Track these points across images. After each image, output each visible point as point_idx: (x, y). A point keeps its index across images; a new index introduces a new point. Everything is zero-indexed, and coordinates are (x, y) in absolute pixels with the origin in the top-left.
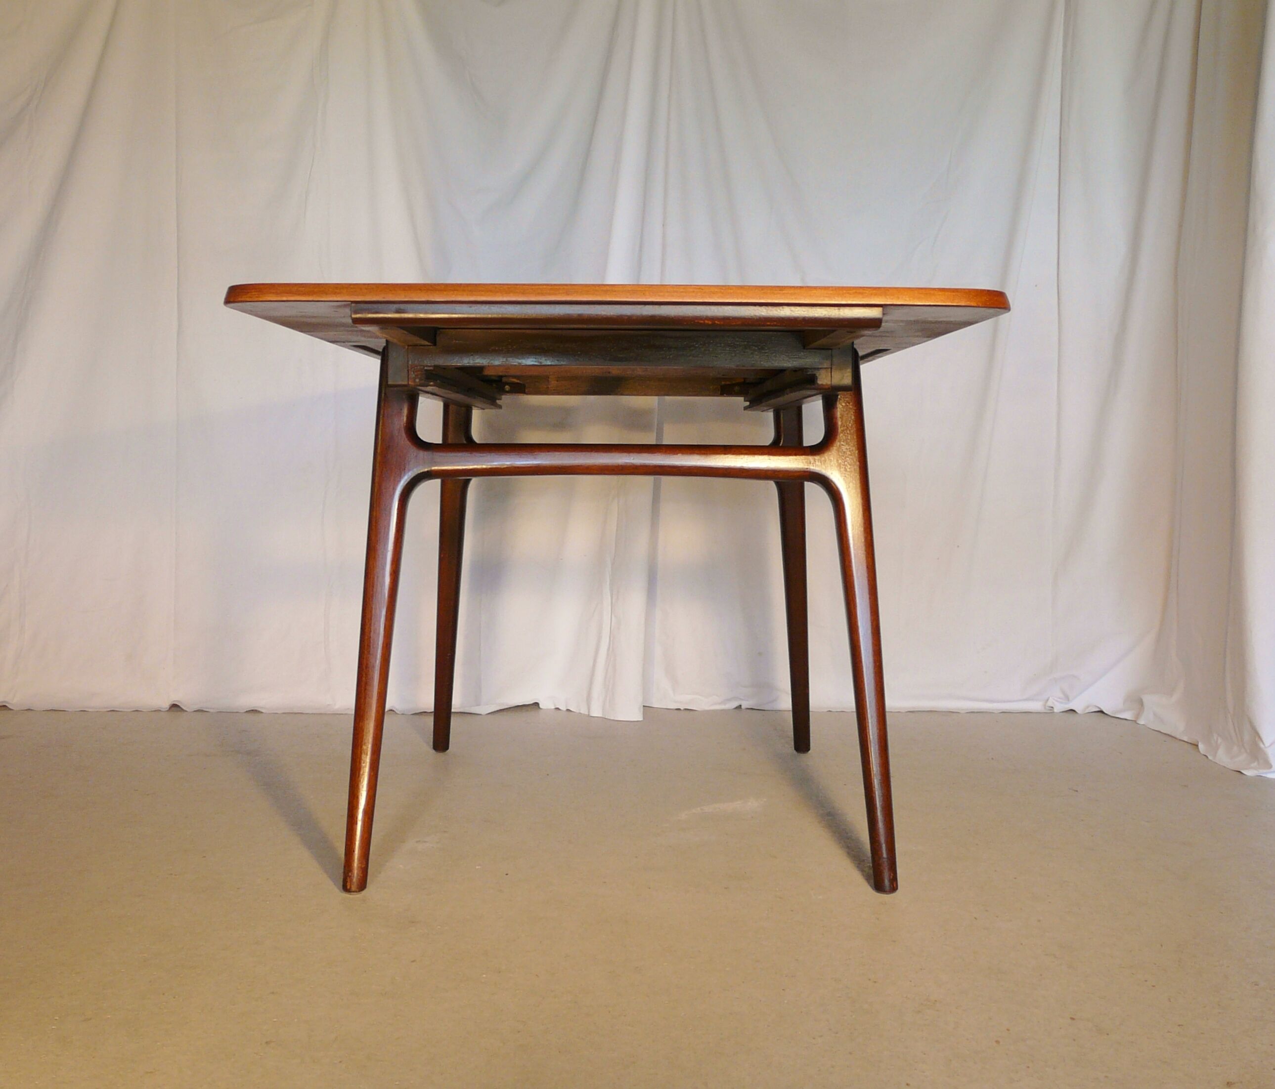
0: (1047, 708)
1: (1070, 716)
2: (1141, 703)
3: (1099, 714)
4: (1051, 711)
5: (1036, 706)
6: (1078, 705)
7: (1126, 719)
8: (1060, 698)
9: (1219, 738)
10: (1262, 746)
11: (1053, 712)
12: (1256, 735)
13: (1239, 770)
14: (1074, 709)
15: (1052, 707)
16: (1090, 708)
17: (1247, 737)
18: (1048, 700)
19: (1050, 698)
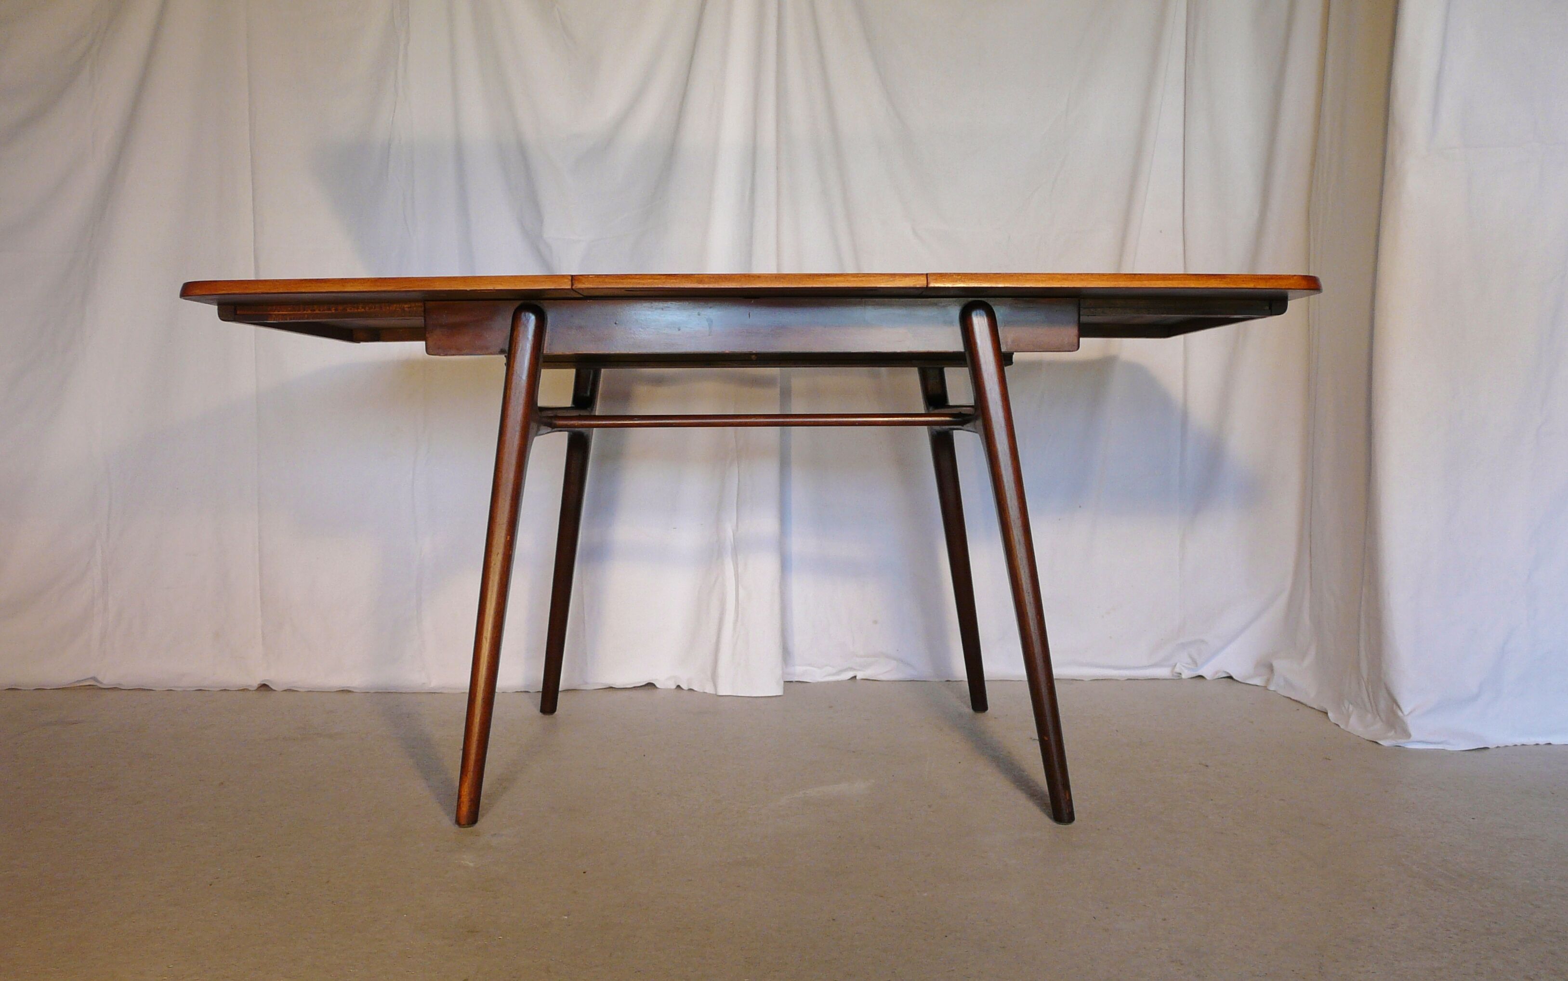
0: (1175, 674)
1: (1199, 682)
2: (1271, 668)
3: (1229, 680)
4: (1179, 678)
5: (1163, 672)
6: (1207, 671)
7: (1257, 686)
8: (1187, 664)
9: (1351, 705)
10: (1400, 714)
11: (1182, 678)
12: (1394, 702)
13: (1375, 740)
14: (1202, 675)
15: (1180, 674)
16: (1220, 674)
17: (1383, 704)
18: (1175, 666)
19: (1178, 664)
